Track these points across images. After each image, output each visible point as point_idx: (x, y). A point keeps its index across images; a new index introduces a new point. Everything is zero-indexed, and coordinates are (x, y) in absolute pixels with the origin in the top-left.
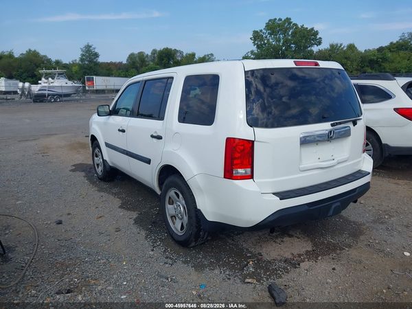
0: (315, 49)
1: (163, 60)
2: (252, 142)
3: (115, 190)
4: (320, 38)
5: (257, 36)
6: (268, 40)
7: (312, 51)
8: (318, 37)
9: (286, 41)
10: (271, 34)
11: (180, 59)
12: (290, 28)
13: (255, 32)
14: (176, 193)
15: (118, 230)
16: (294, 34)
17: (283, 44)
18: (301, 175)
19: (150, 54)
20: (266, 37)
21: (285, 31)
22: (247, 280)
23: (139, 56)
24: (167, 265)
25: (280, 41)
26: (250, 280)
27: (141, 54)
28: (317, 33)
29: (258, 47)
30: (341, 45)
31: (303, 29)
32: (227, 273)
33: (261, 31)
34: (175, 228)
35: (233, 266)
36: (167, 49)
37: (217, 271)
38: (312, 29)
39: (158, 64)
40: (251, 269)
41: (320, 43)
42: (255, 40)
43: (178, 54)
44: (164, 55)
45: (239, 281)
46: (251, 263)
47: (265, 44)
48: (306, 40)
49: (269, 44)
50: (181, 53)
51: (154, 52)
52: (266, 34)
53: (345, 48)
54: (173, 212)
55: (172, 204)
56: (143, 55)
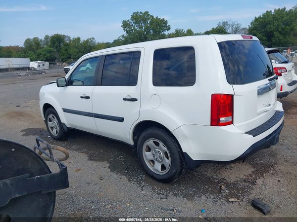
0: (166, 33)
1: (55, 43)
2: (232, 96)
3: (75, 147)
4: (169, 25)
5: (125, 25)
6: (134, 27)
7: (164, 34)
8: (168, 24)
9: (147, 28)
10: (135, 23)
11: (68, 42)
12: (149, 19)
13: (124, 22)
14: (154, 142)
15: (101, 178)
16: (151, 23)
17: (145, 30)
18: (258, 117)
19: (43, 39)
20: (132, 25)
21: (145, 21)
22: (231, 200)
23: (34, 41)
24: (164, 200)
25: (142, 28)
26: (233, 200)
27: (36, 39)
28: (166, 22)
29: (127, 32)
30: (183, 30)
31: (158, 20)
32: (212, 197)
33: (128, 21)
34: (155, 170)
35: (212, 191)
36: (57, 35)
37: (203, 197)
38: (164, 19)
39: (51, 47)
40: (227, 191)
41: (169, 29)
42: (124, 27)
43: (67, 39)
44: (55, 40)
45: (225, 202)
46: (223, 186)
47: (132, 30)
48: (160, 27)
49: (135, 30)
50: (69, 37)
51: (47, 37)
52: (132, 23)
53: (185, 32)
54: (151, 158)
55: (150, 151)
56: (38, 40)
